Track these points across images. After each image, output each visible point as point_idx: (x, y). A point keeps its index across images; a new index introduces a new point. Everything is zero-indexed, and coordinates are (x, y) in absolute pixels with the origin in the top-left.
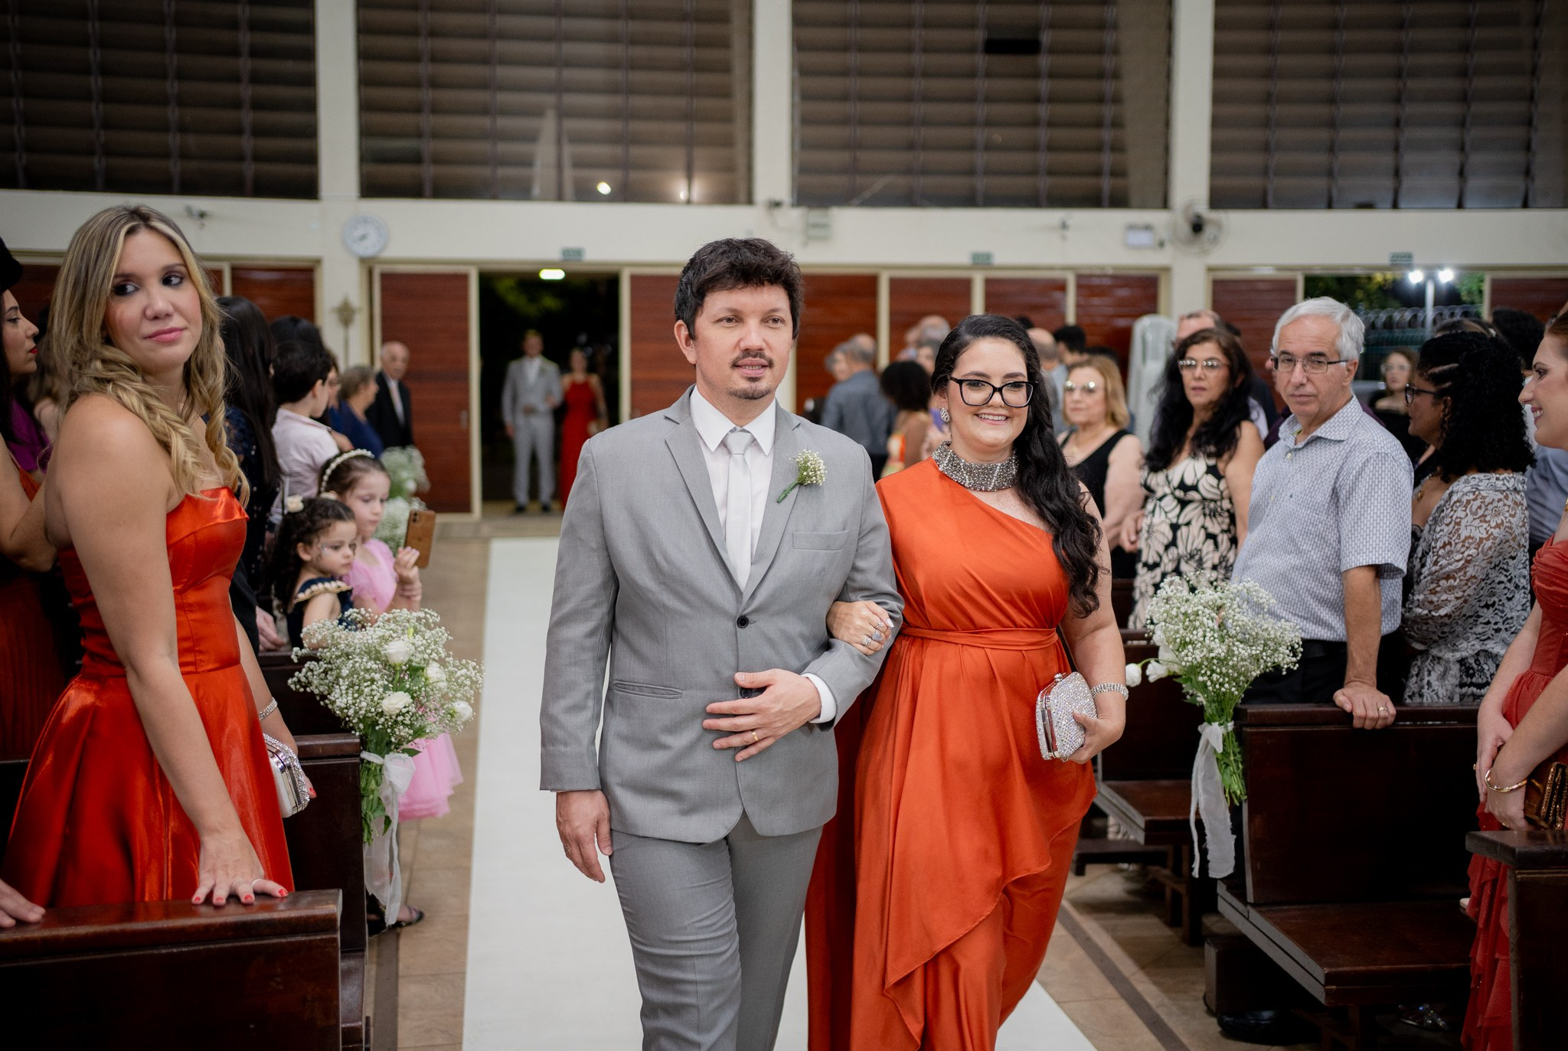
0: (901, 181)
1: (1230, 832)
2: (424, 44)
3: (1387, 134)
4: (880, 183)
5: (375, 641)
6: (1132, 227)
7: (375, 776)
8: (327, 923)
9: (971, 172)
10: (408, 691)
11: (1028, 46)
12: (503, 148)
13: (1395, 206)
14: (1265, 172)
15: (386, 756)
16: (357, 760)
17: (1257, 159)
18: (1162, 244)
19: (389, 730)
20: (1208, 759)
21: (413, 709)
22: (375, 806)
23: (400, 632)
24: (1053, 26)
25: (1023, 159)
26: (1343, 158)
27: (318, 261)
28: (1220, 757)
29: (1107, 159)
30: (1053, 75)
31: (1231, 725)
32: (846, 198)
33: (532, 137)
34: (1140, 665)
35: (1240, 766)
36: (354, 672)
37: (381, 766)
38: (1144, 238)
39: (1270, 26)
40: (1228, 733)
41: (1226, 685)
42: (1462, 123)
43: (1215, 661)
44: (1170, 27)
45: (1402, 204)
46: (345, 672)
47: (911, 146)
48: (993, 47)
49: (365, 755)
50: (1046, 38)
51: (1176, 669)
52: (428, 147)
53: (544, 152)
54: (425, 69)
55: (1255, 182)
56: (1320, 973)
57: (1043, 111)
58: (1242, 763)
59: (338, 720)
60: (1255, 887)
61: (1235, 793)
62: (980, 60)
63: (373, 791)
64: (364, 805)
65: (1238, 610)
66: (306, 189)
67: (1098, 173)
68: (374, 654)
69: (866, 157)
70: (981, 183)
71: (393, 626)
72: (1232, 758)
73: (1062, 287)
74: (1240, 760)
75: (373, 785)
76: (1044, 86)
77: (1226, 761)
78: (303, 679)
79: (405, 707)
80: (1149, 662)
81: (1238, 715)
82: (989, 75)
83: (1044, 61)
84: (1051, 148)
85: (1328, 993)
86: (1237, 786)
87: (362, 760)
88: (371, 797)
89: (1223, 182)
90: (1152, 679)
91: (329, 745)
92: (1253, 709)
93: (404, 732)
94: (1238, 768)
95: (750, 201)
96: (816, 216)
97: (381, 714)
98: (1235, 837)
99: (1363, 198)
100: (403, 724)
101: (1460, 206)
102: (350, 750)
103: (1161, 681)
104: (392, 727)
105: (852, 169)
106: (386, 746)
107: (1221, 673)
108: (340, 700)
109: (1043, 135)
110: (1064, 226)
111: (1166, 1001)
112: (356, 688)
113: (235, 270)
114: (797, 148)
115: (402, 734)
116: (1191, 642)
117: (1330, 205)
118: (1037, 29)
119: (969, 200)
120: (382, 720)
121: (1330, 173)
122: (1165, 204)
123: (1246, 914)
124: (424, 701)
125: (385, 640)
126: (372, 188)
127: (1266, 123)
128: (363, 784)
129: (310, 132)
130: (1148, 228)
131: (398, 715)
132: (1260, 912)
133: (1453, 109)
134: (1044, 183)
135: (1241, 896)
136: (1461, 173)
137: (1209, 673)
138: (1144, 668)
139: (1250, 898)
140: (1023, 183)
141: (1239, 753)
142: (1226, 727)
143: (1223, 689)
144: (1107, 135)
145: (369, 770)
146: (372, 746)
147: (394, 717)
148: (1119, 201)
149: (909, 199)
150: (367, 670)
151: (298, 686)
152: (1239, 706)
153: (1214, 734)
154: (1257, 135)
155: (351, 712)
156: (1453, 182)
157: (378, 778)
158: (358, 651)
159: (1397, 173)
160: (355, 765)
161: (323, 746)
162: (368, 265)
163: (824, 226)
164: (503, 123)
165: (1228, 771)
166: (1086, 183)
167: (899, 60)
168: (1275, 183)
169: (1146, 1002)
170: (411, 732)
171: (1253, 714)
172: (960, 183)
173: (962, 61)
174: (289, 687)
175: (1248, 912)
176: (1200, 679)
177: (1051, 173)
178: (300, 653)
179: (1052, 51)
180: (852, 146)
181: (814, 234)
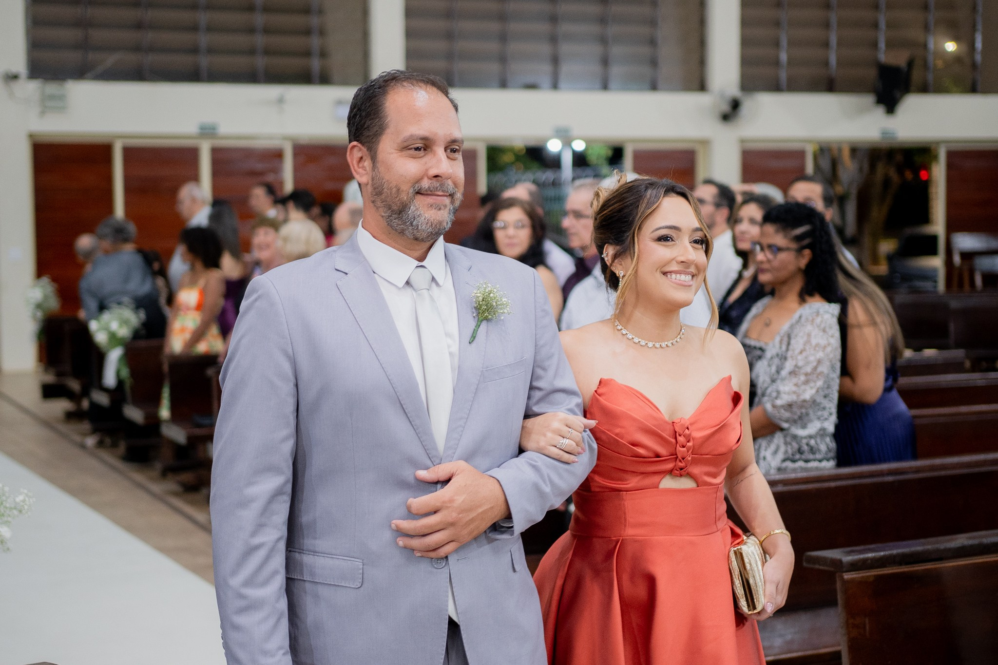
0: (131, 59)
3: (546, 27)
4: (111, 60)
6: (340, 102)
9: (195, 50)
13: (555, 86)
14: (450, 56)
17: (440, 45)
25: (241, 40)
26: (513, 47)
29: (315, 42)
32: (81, 73)
42: (603, 20)
45: (562, 84)
47: (139, 26)
55: (440, 65)
67: (307, 54)
69: (98, 35)
70: (204, 61)
73: (278, 155)
84: (266, 31)
96: (52, 88)
99: (530, 80)
101: (605, 87)
105: (84, 46)
109: (259, 19)
110: (281, 101)
114: (30, 23)
117: (503, 84)
119: (194, 76)
121: (503, 59)
127: (449, 15)
133: (593, 9)
134: (260, 62)
136: (605, 62)
140: (241, 62)
148: (325, 79)
149: (138, 74)
154: (441, 25)
156: (597, 68)
159: (555, 61)
163: (62, 97)
166: (295, 63)
168: (459, 66)
172: (183, 61)
177: (267, 53)
180: (80, 23)
181: (50, 104)
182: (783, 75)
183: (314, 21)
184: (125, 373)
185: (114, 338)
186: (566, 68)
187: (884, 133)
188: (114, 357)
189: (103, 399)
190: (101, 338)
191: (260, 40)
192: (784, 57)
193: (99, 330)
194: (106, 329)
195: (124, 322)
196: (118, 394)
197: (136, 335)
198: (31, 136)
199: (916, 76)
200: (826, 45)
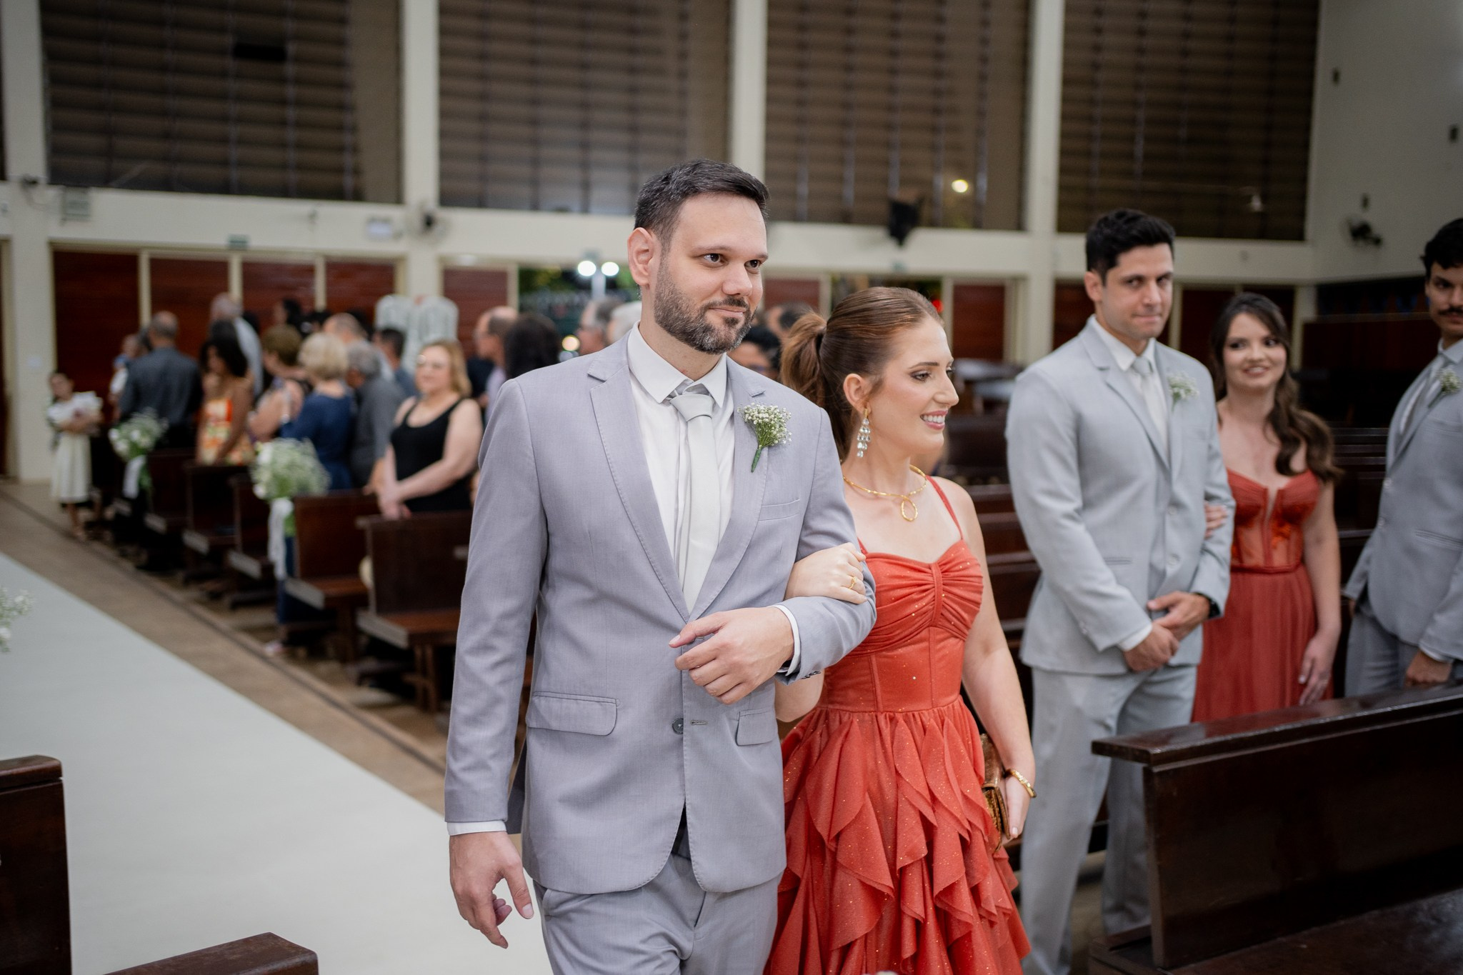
0: (158, 169)
3: (574, 153)
4: (137, 169)
6: (372, 221)
9: (225, 163)
11: (276, 54)
13: (585, 209)
14: (483, 178)
17: (475, 167)
18: (398, 236)
24: (296, 39)
25: (273, 154)
26: (545, 171)
29: (348, 160)
30: (298, 82)
32: (107, 180)
38: (382, 229)
39: (482, 57)
42: (632, 149)
45: (592, 209)
47: (167, 136)
48: (244, 51)
50: (292, 48)
55: (474, 186)
57: (291, 113)
62: (230, 63)
67: (340, 171)
69: (123, 143)
70: (235, 175)
73: (312, 270)
76: (291, 91)
82: (239, 76)
83: (290, 69)
84: (300, 146)
89: (450, 185)
95: (3, 177)
96: (73, 195)
99: (561, 203)
105: (109, 153)
109: (291, 135)
110: (312, 217)
114: (51, 129)
117: (535, 206)
118: (282, 39)
119: (224, 188)
121: (534, 183)
122: (400, 200)
127: (481, 138)
130: (386, 221)
133: (623, 138)
134: (293, 177)
140: (272, 176)
149: (166, 185)
154: (474, 147)
156: (627, 195)
159: (586, 186)
163: (85, 205)
166: (330, 179)
167: (152, 55)
168: (492, 189)
172: (212, 173)
173: (214, 61)
177: (299, 168)
179: (298, 60)
180: (107, 131)
181: (72, 213)
182: (803, 207)
183: (347, 139)
184: (147, 482)
185: (135, 449)
186: (597, 194)
187: (897, 267)
188: (136, 466)
189: (125, 509)
190: (121, 446)
191: (292, 156)
192: (803, 189)
193: (120, 439)
194: (127, 437)
195: (146, 432)
196: (140, 503)
197: (159, 444)
198: (51, 243)
199: (926, 212)
200: (841, 179)
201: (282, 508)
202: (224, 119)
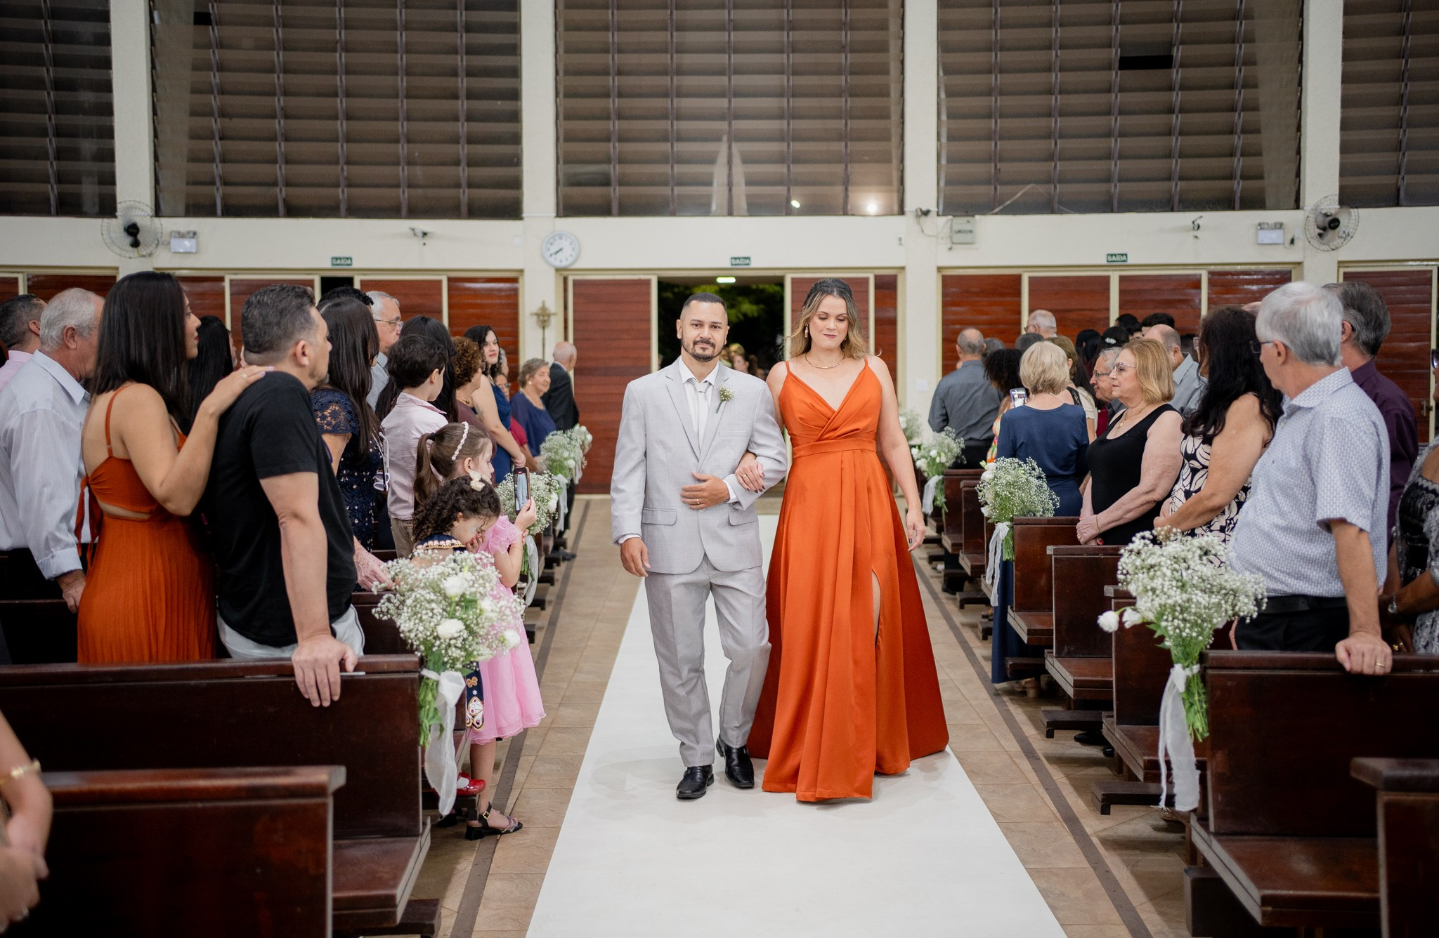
0: (1041, 189)
1: (1194, 767)
2: (613, 82)
4: (1021, 192)
5: (436, 576)
6: (1261, 226)
7: (431, 690)
8: (319, 790)
9: (1108, 180)
10: (462, 619)
11: (1164, 62)
12: (678, 169)
14: (1397, 170)
15: (442, 674)
16: (416, 675)
17: (1390, 158)
18: (1292, 242)
19: (443, 652)
20: (1174, 699)
21: (465, 634)
22: (431, 715)
23: (458, 570)
24: (1182, 43)
25: (1158, 165)
27: (521, 271)
28: (1185, 696)
29: (1238, 163)
30: (1183, 88)
31: (1196, 668)
32: (989, 208)
33: (711, 160)
34: (1118, 612)
35: (1204, 706)
36: (416, 600)
37: (437, 683)
38: (1275, 236)
39: (1402, 31)
40: (1193, 676)
41: (1187, 630)
43: (1178, 609)
44: (1301, 37)
46: (409, 602)
47: (1050, 158)
48: (1127, 63)
49: (425, 672)
50: (1178, 53)
51: (1151, 616)
52: (615, 170)
53: (719, 172)
54: (613, 104)
55: (1389, 180)
56: (1257, 894)
57: (1176, 120)
58: (1205, 702)
59: (404, 642)
60: (1215, 817)
61: (1198, 730)
62: (1116, 76)
63: (429, 703)
64: (422, 714)
65: (1198, 562)
66: (512, 210)
67: (1231, 177)
68: (436, 589)
69: (1007, 169)
70: (1117, 189)
71: (453, 565)
72: (1196, 698)
74: (1204, 700)
75: (430, 697)
76: (1177, 97)
77: (1191, 701)
78: (385, 610)
79: (457, 632)
80: (1125, 610)
81: (1202, 658)
82: (1122, 90)
83: (1176, 74)
84: (1183, 155)
85: (1264, 914)
86: (1200, 724)
87: (422, 677)
88: (428, 707)
89: (1352, 181)
90: (1127, 625)
91: (393, 662)
92: (1213, 654)
93: (455, 653)
94: (1202, 707)
95: (902, 212)
96: (961, 223)
97: (438, 638)
98: (1199, 772)
100: (456, 647)
102: (410, 667)
103: (1134, 627)
104: (446, 650)
105: (995, 180)
106: (441, 666)
107: (1184, 620)
108: (405, 624)
109: (1176, 142)
110: (1196, 226)
111: (1166, 929)
112: (419, 615)
113: (450, 280)
114: (944, 161)
115: (454, 655)
116: (1153, 590)
118: (1171, 45)
119: (1107, 205)
120: (438, 643)
122: (1297, 206)
123: (1209, 842)
124: (475, 628)
125: (445, 576)
126: (568, 208)
127: (1398, 124)
128: (421, 697)
129: (516, 161)
130: (1280, 226)
131: (450, 639)
132: (1219, 841)
135: (1206, 827)
137: (1170, 619)
138: (1121, 616)
139: (1212, 828)
140: (1155, 189)
141: (1204, 693)
142: (1191, 670)
143: (1184, 634)
144: (1238, 141)
145: (427, 684)
146: (430, 664)
147: (448, 640)
148: (1253, 202)
149: (1048, 206)
150: (430, 602)
151: (381, 615)
152: (1205, 651)
153: (1179, 676)
154: (1389, 135)
155: (412, 635)
157: (435, 691)
158: (422, 585)
160: (413, 680)
161: (388, 663)
162: (562, 273)
163: (971, 232)
164: (680, 147)
165: (1192, 710)
166: (1218, 186)
167: (1038, 79)
168: (1408, 181)
169: (1146, 930)
170: (463, 653)
171: (1213, 658)
172: (1097, 189)
173: (1098, 77)
174: (373, 616)
175: (1211, 841)
176: (1163, 624)
177: (1181, 179)
178: (379, 586)
179: (1182, 66)
180: (992, 158)
181: (959, 239)
191: (1177, 164)
198: (939, 269)
201: (1002, 529)
202: (1108, 135)
